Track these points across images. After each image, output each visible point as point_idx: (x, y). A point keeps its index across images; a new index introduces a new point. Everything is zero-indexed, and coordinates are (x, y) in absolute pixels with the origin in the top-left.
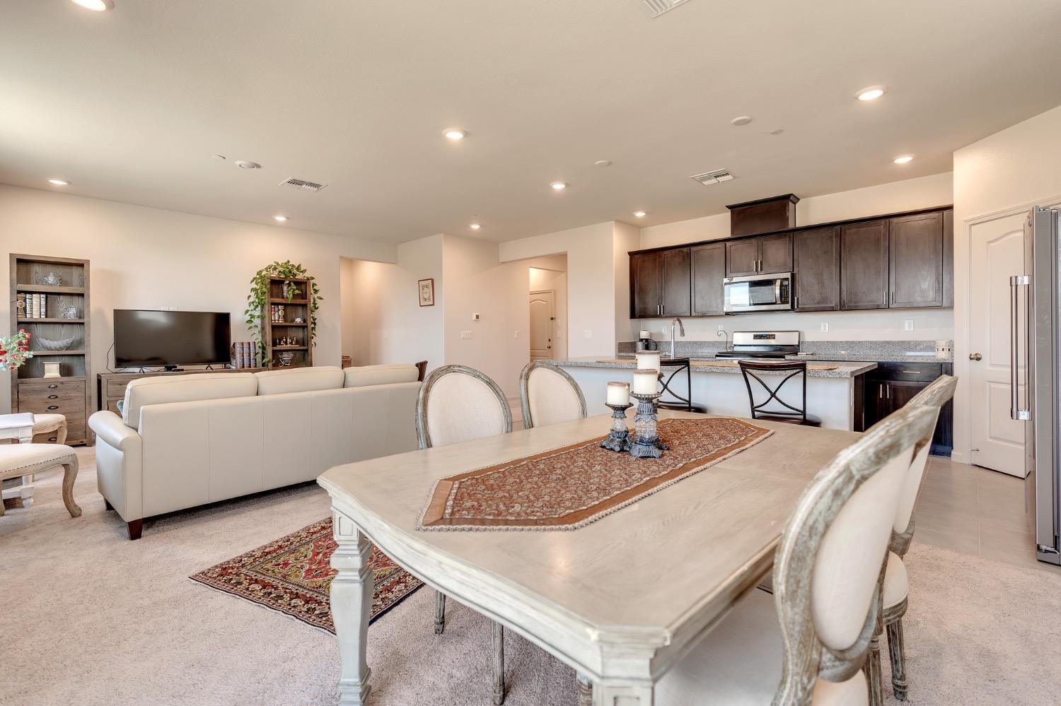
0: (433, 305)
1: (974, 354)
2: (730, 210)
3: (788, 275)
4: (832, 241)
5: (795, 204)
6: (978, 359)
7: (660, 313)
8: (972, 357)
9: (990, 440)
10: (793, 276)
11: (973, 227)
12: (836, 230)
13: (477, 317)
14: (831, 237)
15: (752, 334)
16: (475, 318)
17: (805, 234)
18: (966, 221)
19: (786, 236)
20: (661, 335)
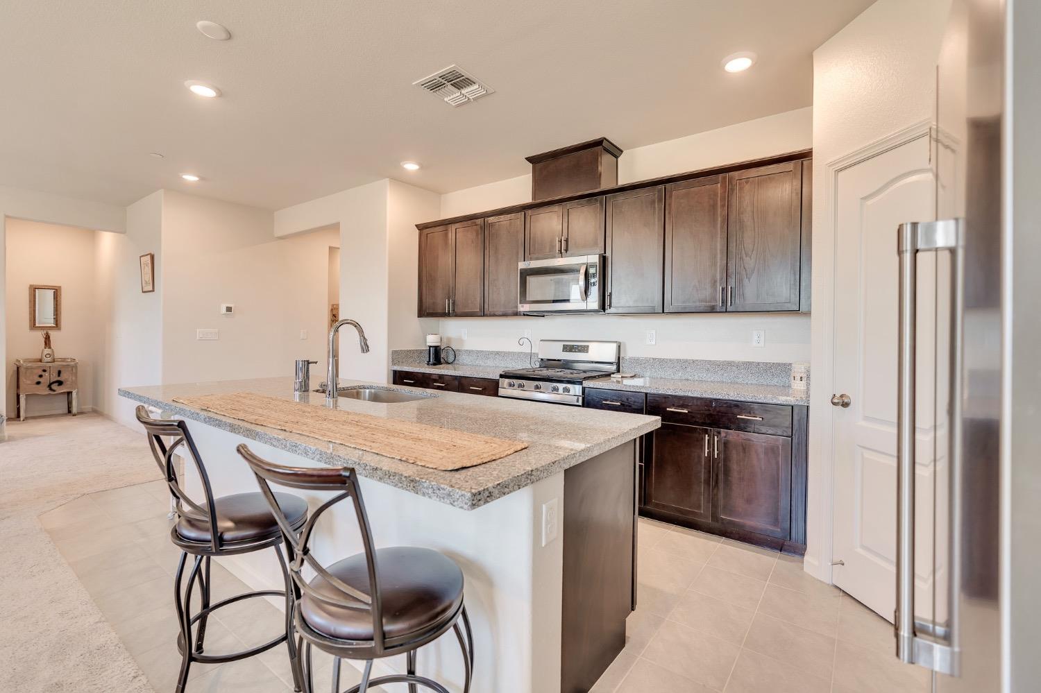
0: (153, 291)
1: (838, 395)
2: (531, 165)
3: (594, 259)
4: (654, 207)
5: (617, 157)
6: (845, 405)
7: (449, 311)
8: (836, 401)
9: (860, 550)
10: (604, 260)
11: (841, 174)
12: (660, 191)
13: (229, 309)
14: (653, 202)
15: (560, 345)
16: (224, 310)
17: (621, 198)
18: (831, 165)
19: (596, 200)
20: (461, 341)
